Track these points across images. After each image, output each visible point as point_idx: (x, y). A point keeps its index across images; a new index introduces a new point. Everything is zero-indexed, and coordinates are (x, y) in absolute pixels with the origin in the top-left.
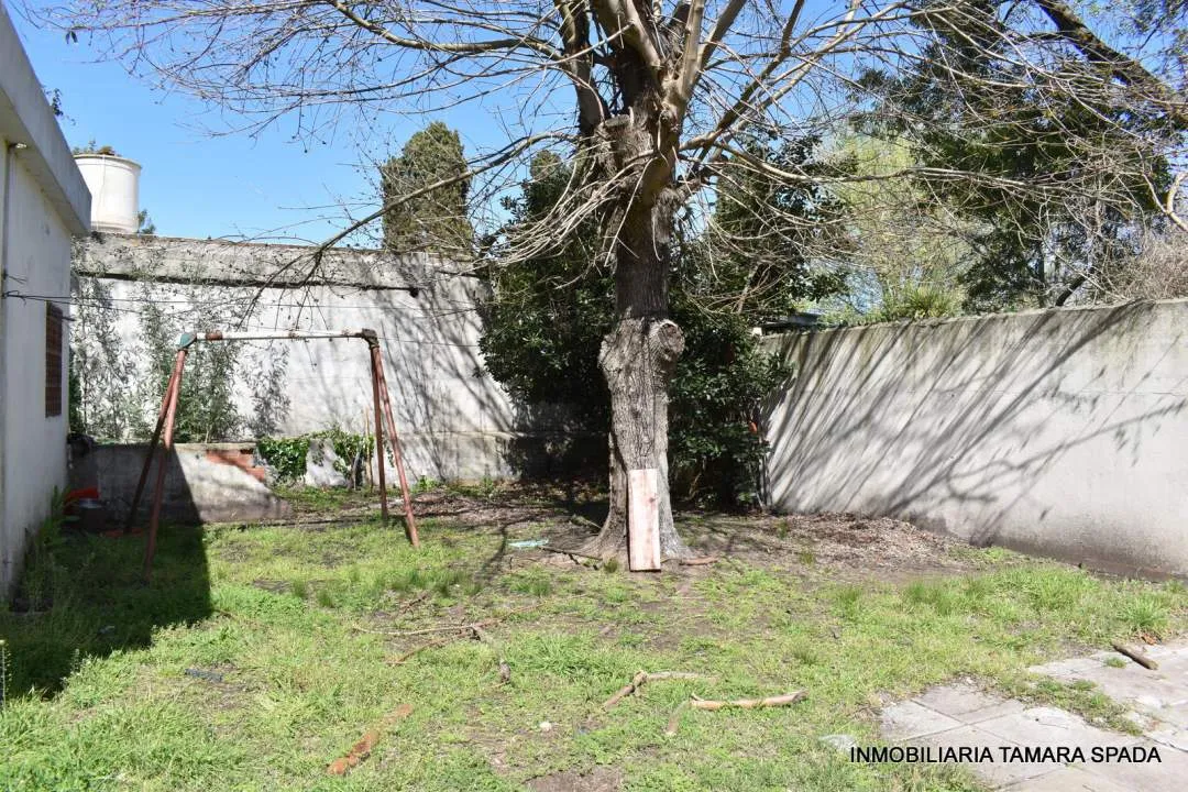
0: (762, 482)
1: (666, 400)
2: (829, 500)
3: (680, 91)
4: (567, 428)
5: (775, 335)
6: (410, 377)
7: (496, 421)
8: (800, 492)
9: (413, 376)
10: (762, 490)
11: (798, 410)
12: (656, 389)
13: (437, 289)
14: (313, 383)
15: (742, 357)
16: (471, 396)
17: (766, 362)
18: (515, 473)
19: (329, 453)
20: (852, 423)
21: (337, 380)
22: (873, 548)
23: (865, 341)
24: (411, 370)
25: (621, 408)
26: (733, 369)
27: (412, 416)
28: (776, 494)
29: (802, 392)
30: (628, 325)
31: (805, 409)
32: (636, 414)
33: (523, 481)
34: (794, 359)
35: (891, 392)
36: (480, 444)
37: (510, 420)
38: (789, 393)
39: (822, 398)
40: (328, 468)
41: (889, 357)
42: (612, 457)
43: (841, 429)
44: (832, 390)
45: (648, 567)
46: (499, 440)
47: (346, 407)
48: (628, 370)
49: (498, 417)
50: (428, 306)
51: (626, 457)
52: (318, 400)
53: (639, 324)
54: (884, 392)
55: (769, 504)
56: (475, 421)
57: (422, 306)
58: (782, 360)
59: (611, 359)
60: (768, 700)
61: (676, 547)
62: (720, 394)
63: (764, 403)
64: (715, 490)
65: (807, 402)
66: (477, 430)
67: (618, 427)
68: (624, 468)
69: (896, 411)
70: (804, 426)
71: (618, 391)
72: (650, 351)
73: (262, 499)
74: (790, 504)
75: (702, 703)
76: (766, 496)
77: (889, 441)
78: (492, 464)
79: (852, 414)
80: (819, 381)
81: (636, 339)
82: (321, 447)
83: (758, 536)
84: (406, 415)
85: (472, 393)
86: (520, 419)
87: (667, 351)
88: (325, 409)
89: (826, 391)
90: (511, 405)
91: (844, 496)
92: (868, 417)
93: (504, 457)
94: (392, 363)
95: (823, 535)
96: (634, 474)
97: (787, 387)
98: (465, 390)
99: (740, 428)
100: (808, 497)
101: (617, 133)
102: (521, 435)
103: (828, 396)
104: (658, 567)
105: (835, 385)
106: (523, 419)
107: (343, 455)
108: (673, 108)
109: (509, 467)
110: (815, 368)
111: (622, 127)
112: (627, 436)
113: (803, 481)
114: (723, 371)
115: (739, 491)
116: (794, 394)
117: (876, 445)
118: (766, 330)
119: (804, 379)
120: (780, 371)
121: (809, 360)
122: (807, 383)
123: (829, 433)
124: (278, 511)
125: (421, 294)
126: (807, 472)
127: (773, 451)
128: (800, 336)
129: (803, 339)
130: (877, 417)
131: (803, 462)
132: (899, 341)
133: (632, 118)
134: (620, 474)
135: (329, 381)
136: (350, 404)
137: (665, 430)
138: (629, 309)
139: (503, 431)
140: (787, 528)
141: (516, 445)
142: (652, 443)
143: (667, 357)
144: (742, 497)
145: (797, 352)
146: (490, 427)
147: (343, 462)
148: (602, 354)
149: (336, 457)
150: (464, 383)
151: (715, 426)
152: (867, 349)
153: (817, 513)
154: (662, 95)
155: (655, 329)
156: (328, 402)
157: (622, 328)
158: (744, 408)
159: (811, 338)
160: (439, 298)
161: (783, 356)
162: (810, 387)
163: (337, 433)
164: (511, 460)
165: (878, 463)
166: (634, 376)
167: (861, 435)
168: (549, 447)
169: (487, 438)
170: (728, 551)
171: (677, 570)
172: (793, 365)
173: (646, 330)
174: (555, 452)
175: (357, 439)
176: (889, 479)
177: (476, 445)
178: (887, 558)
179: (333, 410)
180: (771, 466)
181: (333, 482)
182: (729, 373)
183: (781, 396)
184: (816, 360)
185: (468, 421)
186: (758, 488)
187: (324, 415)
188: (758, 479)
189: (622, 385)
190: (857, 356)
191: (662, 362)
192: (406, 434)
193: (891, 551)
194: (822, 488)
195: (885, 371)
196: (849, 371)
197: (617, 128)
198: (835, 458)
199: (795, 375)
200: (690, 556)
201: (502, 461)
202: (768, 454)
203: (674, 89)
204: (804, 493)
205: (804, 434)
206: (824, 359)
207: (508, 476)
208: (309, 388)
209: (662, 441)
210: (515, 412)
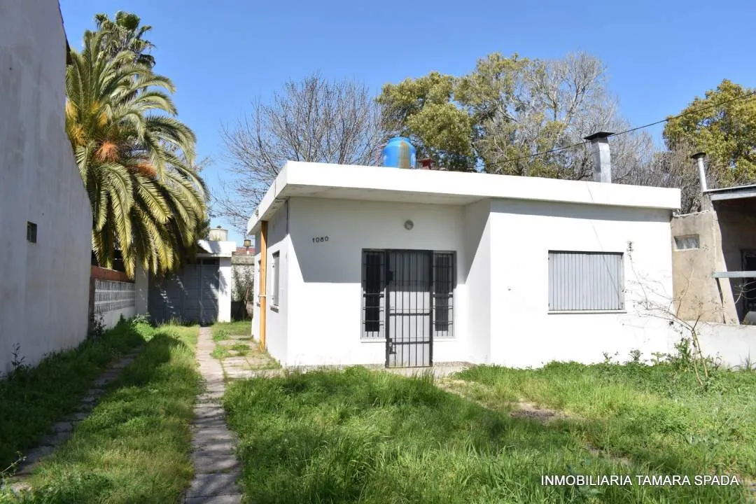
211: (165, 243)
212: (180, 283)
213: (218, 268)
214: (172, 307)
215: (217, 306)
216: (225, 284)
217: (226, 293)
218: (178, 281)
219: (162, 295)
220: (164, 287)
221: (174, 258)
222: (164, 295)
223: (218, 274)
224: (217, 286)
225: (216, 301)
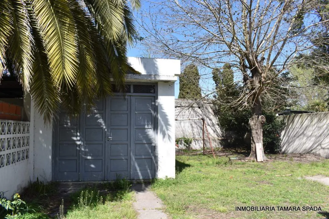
0: (280, 147)
1: (262, 130)
2: (295, 150)
3: (265, 77)
4: (233, 137)
5: (282, 116)
6: (199, 126)
7: (217, 135)
8: (288, 149)
9: (200, 125)
10: (280, 149)
11: (287, 132)
12: (260, 128)
13: (204, 107)
14: (179, 127)
15: (275, 121)
16: (212, 130)
17: (280, 122)
18: (222, 146)
19: (183, 142)
20: (300, 134)
21: (184, 127)
22: (305, 159)
23: (301, 117)
24: (199, 124)
25: (254, 132)
26: (273, 123)
27: (199, 134)
28: (283, 150)
29: (288, 128)
30: (255, 116)
31: (289, 131)
32: (257, 133)
33: (224, 148)
34: (286, 121)
35: (308, 128)
36: (214, 140)
37: (220, 135)
38: (285, 128)
39: (293, 129)
40: (183, 145)
41: (307, 120)
42: (252, 141)
43: (297, 135)
44: (295, 128)
45: (261, 161)
46: (218, 139)
47: (186, 132)
48: (255, 125)
49: (218, 134)
50: (202, 110)
51: (255, 141)
52: (180, 131)
53: (257, 116)
54: (306, 127)
55: (281, 152)
56: (213, 135)
57: (201, 110)
58: (283, 121)
59: (251, 123)
60: (287, 175)
61: (265, 158)
62: (270, 129)
63: (280, 130)
64: (269, 149)
65: (289, 130)
66: (213, 137)
67: (253, 135)
68: (255, 143)
69: (309, 131)
70: (289, 135)
71: (253, 129)
72: (259, 121)
73: (178, 150)
74: (286, 152)
75: (277, 176)
76: (281, 150)
77: (308, 137)
78: (217, 144)
79: (300, 132)
80: (292, 125)
81: (256, 119)
82: (181, 141)
83: (281, 157)
84: (198, 134)
85: (212, 129)
86: (222, 134)
87: (262, 121)
88: (182, 133)
89: (293, 128)
90: (220, 132)
91: (298, 150)
92: (303, 132)
93: (219, 143)
94: (195, 123)
95: (294, 157)
96: (257, 144)
97: (284, 127)
98: (211, 128)
99: (275, 136)
100: (290, 150)
101: (252, 82)
102: (223, 138)
103: (294, 129)
104: (263, 161)
105: (295, 126)
106: (223, 134)
107: (186, 143)
108: (264, 79)
109: (220, 145)
110: (291, 123)
111: (253, 81)
112: (255, 137)
113: (289, 147)
114: (270, 124)
115: (275, 149)
116: (286, 128)
117: (305, 138)
118: (279, 115)
119: (288, 125)
120: (283, 124)
121: (289, 121)
122: (289, 126)
123: (295, 136)
124: (181, 153)
125: (201, 108)
126: (290, 145)
127: (282, 141)
128: (287, 116)
129: (288, 117)
130: (305, 132)
131: (289, 143)
132: (309, 117)
133: (254, 79)
134: (254, 144)
135: (183, 127)
136: (187, 132)
137: (262, 136)
138: (255, 113)
139: (219, 137)
140: (286, 156)
141: (222, 140)
142: (260, 138)
143: (262, 122)
144: (276, 150)
145: (287, 119)
146: (216, 136)
147: (186, 144)
148: (250, 122)
149: (185, 143)
150: (210, 127)
151: (269, 135)
152: (302, 118)
153: (292, 153)
154: (262, 77)
155: (260, 117)
156: (182, 131)
157: (254, 117)
158: (275, 132)
159: (290, 116)
160: (205, 109)
161: (283, 120)
162: (290, 127)
163: (185, 138)
164: (221, 143)
165: (306, 142)
166: (256, 126)
167: (302, 136)
168: (229, 141)
169: (216, 139)
170: (275, 159)
171: (266, 162)
172: (286, 122)
173: (258, 117)
174: (230, 142)
175: (189, 139)
176: (308, 145)
177: (213, 141)
178: (308, 160)
179: (183, 133)
180: (282, 144)
181: (184, 148)
182: (272, 124)
183: (283, 129)
184: (291, 121)
185: (211, 135)
186: (279, 149)
187: (182, 134)
188: (279, 147)
189: (254, 128)
190: (300, 120)
191: (262, 123)
192: (198, 138)
193: (308, 159)
194: (293, 148)
195: (306, 123)
196: (298, 123)
197: (252, 81)
198: (296, 142)
199: (286, 124)
200: (268, 160)
201: (219, 144)
202: (281, 141)
203: (264, 76)
204: (289, 149)
205: (289, 137)
206: (293, 121)
207: (220, 147)
208: (179, 128)
209: (262, 138)
210: (221, 133)
211: (62, 23)
212: (101, 121)
213: (156, 98)
214: (89, 158)
215: (156, 157)
216: (167, 124)
217: (169, 136)
218: (97, 119)
219: (75, 138)
220: (77, 127)
221: (80, 56)
222: (77, 139)
223: (156, 108)
224: (155, 128)
225: (154, 148)
